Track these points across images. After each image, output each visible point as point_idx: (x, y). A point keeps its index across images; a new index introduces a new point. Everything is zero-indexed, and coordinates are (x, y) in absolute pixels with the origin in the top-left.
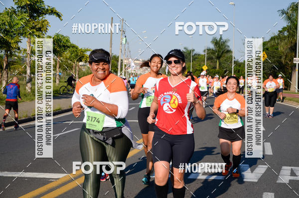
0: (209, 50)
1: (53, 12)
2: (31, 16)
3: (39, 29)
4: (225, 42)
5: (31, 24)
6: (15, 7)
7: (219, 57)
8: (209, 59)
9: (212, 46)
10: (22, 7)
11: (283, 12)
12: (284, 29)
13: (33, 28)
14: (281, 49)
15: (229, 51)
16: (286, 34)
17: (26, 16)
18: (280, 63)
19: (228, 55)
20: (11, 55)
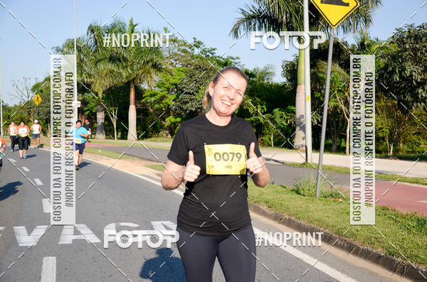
11: (58, 50)
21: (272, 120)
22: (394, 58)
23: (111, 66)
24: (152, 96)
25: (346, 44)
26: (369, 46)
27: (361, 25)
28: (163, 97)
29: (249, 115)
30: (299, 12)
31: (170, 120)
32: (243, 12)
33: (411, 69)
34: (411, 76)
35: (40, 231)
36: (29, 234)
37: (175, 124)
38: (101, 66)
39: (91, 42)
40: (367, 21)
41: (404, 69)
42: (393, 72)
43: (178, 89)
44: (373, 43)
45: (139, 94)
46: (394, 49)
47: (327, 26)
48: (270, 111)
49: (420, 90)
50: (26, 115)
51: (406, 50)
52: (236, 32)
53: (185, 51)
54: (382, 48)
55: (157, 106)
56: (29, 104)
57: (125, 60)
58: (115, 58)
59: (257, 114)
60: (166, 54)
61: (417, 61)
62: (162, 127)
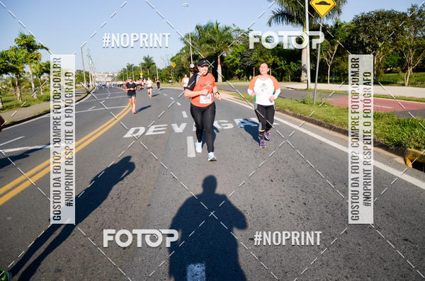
0: (142, 64)
1: (43, 47)
2: (29, 51)
3: (36, 59)
4: (150, 59)
5: (30, 56)
6: (17, 45)
7: (148, 68)
8: (143, 69)
9: (144, 61)
10: (22, 46)
11: (182, 39)
12: (183, 49)
13: (32, 58)
14: (182, 60)
15: (154, 64)
16: (184, 51)
17: (26, 51)
18: (183, 68)
19: (153, 66)
20: (20, 76)
21: (290, 68)
22: (354, 31)
23: (208, 46)
24: (228, 59)
25: (328, 25)
26: (340, 26)
27: (336, 15)
28: (234, 60)
29: (278, 66)
30: (303, 10)
31: (238, 71)
32: (274, 12)
33: (363, 37)
34: (363, 40)
35: (183, 125)
36: (179, 127)
37: (240, 73)
38: (203, 46)
39: (197, 34)
40: (339, 12)
41: (359, 37)
42: (353, 39)
43: (242, 55)
44: (342, 24)
45: (222, 58)
46: (353, 26)
47: (318, 16)
48: (288, 63)
49: (368, 48)
50: (168, 73)
51: (360, 26)
52: (270, 23)
53: (243, 35)
54: (347, 26)
55: (231, 64)
56: (170, 68)
57: (215, 42)
58: (210, 42)
59: (281, 65)
60: (235, 37)
61: (366, 32)
62: (234, 75)
